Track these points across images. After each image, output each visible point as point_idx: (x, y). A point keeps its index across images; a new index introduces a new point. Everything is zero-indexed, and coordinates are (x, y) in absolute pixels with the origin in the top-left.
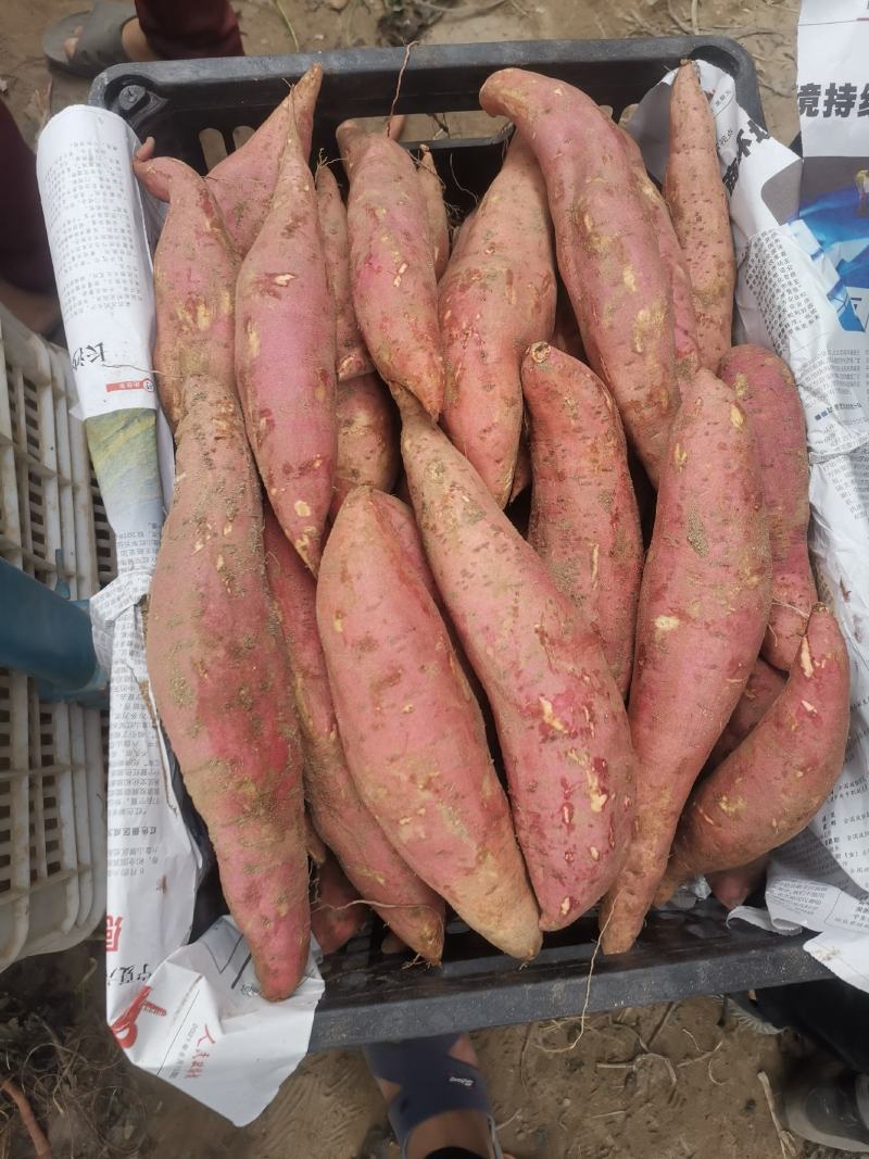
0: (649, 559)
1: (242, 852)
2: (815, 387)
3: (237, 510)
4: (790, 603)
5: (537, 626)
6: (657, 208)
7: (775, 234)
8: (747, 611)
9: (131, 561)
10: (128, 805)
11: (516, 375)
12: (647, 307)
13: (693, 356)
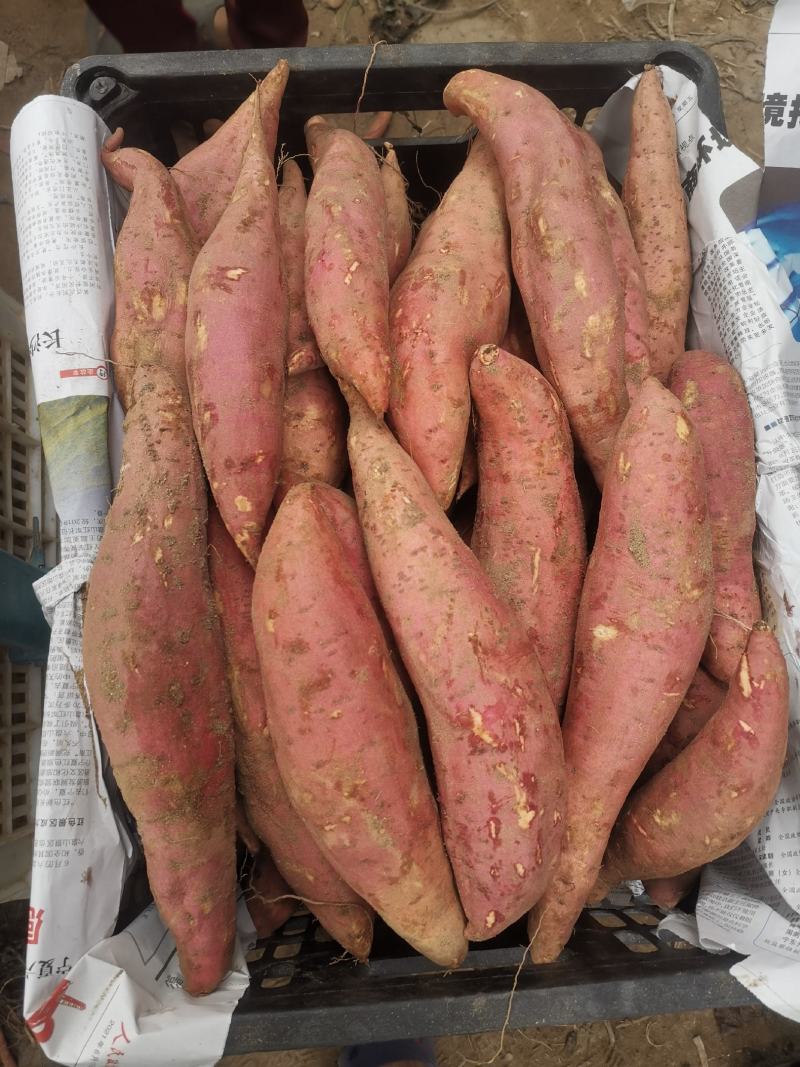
0: (591, 566)
1: (166, 848)
2: (766, 397)
3: (180, 502)
4: (732, 615)
5: (471, 635)
6: (614, 212)
7: (731, 242)
8: (687, 624)
9: (74, 548)
10: (56, 795)
11: (464, 375)
12: (597, 313)
13: (645, 362)
